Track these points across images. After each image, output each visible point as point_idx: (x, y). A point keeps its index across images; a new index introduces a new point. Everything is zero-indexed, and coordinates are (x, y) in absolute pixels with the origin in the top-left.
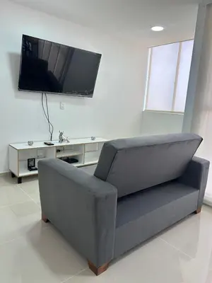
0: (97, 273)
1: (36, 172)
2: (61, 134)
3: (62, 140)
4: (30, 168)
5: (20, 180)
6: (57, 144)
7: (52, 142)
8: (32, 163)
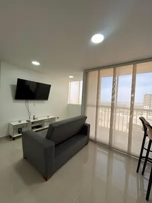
0: (47, 180)
1: (21, 134)
2: (34, 116)
3: (34, 119)
4: (19, 133)
5: (14, 139)
6: (32, 121)
7: (30, 120)
8: (20, 130)
